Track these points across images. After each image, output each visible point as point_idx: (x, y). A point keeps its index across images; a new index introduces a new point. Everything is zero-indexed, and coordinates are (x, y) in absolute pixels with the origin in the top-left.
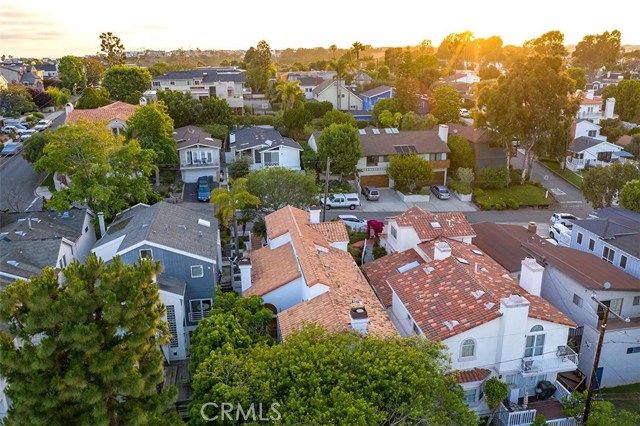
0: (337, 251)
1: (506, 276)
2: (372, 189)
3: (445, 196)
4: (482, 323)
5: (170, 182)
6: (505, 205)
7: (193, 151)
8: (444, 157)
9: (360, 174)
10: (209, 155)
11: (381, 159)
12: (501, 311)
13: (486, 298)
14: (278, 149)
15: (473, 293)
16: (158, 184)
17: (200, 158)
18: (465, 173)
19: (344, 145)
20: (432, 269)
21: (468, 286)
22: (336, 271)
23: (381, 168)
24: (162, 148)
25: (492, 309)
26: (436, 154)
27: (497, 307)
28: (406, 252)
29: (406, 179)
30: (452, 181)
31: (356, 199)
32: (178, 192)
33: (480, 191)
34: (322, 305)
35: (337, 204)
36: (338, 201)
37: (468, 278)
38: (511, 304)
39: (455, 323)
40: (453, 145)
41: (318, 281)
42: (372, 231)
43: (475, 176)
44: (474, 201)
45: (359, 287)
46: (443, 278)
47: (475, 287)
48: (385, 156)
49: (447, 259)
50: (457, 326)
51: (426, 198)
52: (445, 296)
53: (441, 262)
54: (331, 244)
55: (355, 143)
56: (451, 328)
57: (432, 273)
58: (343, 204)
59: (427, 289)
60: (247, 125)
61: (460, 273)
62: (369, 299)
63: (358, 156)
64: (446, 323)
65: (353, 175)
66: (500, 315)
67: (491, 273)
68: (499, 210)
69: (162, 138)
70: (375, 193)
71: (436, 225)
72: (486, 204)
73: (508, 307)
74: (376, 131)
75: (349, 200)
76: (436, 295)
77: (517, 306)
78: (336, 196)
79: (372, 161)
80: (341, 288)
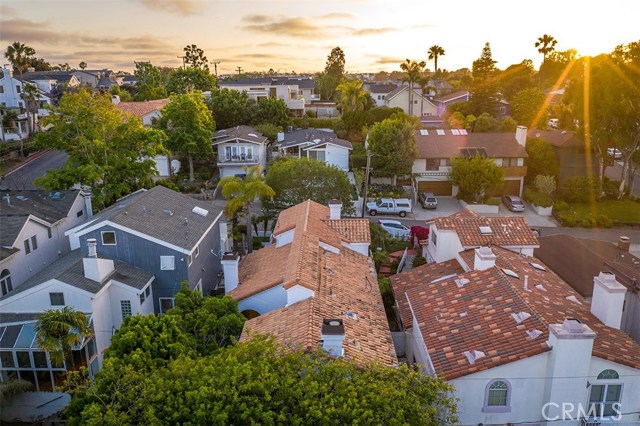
0: (354, 253)
1: (572, 298)
2: (429, 195)
3: (518, 207)
4: (518, 358)
5: (205, 179)
6: (594, 221)
7: (232, 146)
8: (520, 163)
9: (418, 179)
10: (249, 150)
11: (443, 162)
12: (549, 343)
13: (531, 323)
14: (324, 146)
15: (514, 315)
16: (192, 179)
17: (239, 153)
18: (545, 181)
19: (396, 143)
20: (466, 281)
21: (509, 305)
22: (339, 275)
23: (442, 173)
24: (195, 140)
25: (537, 339)
26: (510, 159)
27: (544, 337)
28: (446, 263)
29: (469, 185)
30: (528, 191)
31: (407, 205)
32: (211, 188)
33: (564, 204)
34: (297, 313)
35: (385, 210)
36: (385, 206)
37: (512, 294)
38: (563, 332)
39: (480, 354)
40: (532, 149)
41: (297, 282)
42: (416, 239)
43: (557, 185)
44: (554, 216)
45: (363, 297)
46: (478, 293)
47: (518, 307)
48: (448, 159)
49: (488, 270)
50: (482, 359)
51: (494, 209)
52: (475, 317)
53: (480, 273)
54: (344, 244)
55: (410, 141)
56: (472, 362)
57: (465, 286)
58: (391, 210)
59: (453, 306)
60: (305, 127)
61: (503, 288)
62: (370, 314)
63: (413, 156)
64: (467, 353)
65: (409, 180)
66: (548, 349)
67: (550, 293)
68: (586, 227)
69: (196, 128)
70: (433, 200)
71: (486, 229)
72: (570, 219)
73: (559, 337)
74: (441, 132)
75: (398, 205)
76: (462, 315)
77: (575, 337)
78: (384, 201)
79: (432, 164)
80: (334, 296)
